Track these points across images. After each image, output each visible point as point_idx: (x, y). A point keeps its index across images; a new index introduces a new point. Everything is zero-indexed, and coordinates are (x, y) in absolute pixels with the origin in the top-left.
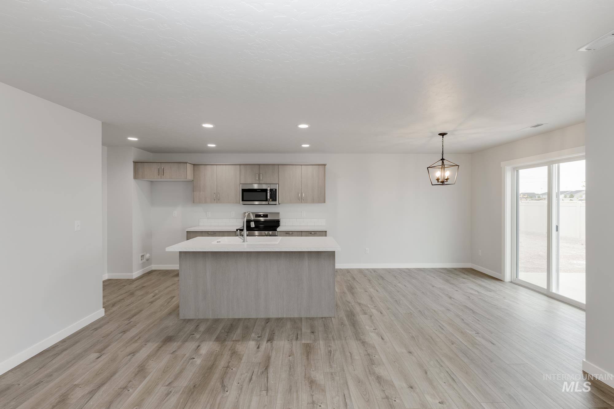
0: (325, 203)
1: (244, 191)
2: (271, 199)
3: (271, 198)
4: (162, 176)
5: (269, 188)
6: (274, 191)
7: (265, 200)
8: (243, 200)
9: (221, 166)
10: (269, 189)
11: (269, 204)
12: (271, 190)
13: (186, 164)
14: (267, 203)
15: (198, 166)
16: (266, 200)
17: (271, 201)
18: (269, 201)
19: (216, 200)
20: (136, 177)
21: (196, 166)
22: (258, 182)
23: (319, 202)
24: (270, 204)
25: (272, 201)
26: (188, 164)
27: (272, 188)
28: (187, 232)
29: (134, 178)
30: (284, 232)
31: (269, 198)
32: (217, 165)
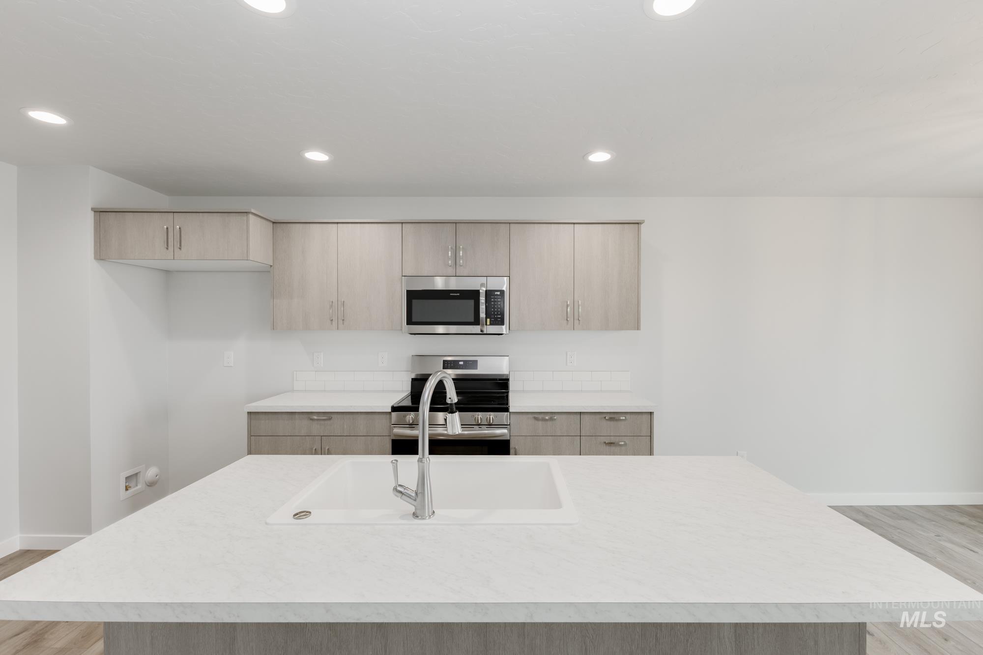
0: (638, 328)
1: (412, 296)
2: (488, 320)
3: (488, 315)
4: (177, 250)
5: (484, 289)
6: (497, 295)
7: (472, 320)
8: (410, 322)
9: (350, 225)
10: (483, 291)
11: (482, 333)
12: (489, 293)
13: (245, 218)
14: (476, 329)
15: (285, 225)
16: (476, 321)
17: (488, 323)
18: (483, 325)
19: (335, 323)
20: (101, 255)
21: (278, 225)
22: (451, 271)
23: (622, 326)
24: (485, 332)
25: (491, 324)
26: (251, 216)
27: (491, 287)
28: (249, 413)
29: (96, 258)
30: (530, 416)
31: (483, 315)
32: (338, 223)
